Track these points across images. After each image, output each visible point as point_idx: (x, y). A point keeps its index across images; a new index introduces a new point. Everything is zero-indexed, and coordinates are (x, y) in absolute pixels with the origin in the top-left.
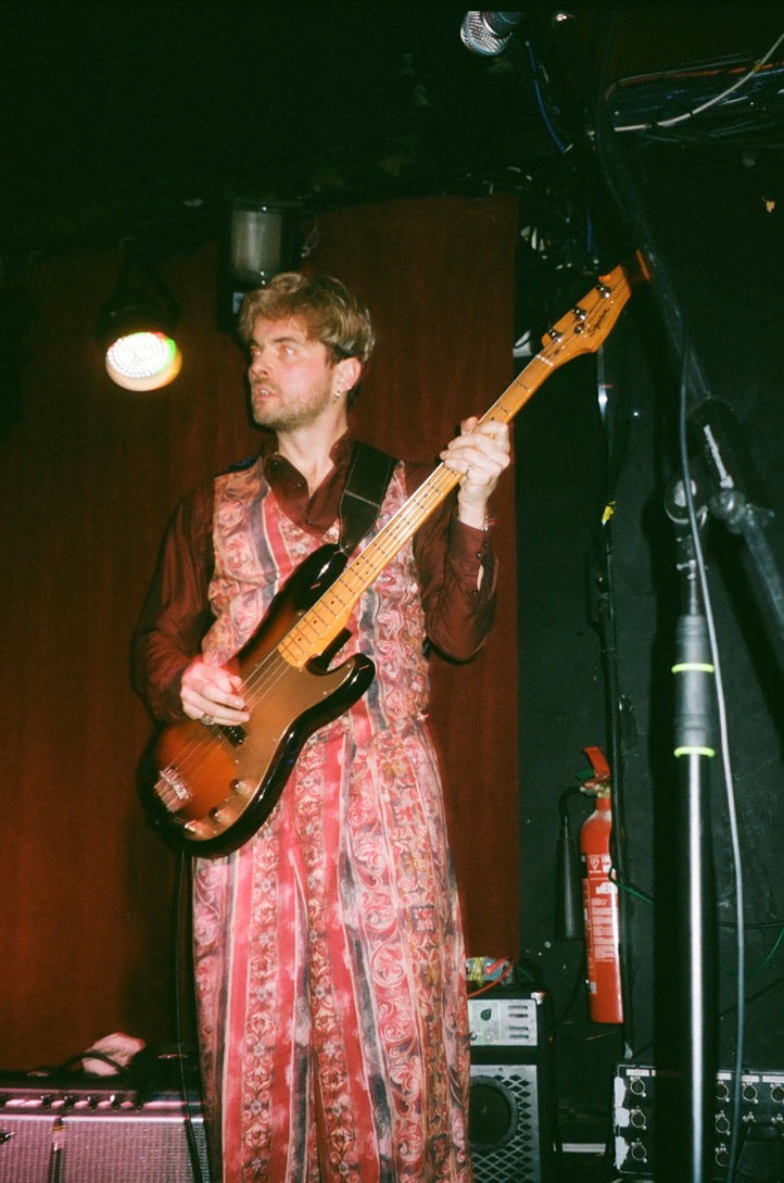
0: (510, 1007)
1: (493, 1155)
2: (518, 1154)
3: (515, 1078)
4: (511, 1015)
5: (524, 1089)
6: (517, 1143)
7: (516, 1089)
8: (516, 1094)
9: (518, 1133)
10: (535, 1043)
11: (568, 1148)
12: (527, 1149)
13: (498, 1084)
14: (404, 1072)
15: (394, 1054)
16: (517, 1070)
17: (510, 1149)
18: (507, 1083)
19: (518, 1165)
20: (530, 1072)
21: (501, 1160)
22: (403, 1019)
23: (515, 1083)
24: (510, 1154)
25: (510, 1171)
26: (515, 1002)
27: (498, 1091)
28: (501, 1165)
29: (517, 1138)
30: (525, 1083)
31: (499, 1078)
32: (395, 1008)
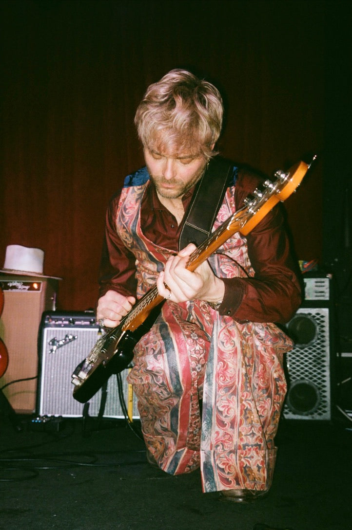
0: (316, 282)
1: (306, 349)
2: (318, 349)
3: (318, 314)
4: (316, 286)
5: (322, 319)
6: (318, 344)
7: (318, 319)
8: (318, 321)
9: (319, 339)
10: (328, 299)
11: (344, 355)
12: (323, 346)
13: (309, 317)
14: (226, 404)
15: (222, 392)
16: (319, 311)
17: (315, 346)
18: (314, 317)
19: (319, 354)
20: (325, 311)
21: (310, 351)
22: (230, 372)
23: (318, 317)
24: (314, 349)
25: (314, 356)
26: (319, 280)
27: (309, 320)
28: (310, 354)
29: (318, 341)
30: (323, 317)
31: (310, 314)
32: (227, 365)
